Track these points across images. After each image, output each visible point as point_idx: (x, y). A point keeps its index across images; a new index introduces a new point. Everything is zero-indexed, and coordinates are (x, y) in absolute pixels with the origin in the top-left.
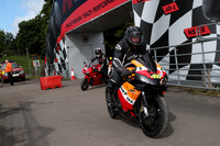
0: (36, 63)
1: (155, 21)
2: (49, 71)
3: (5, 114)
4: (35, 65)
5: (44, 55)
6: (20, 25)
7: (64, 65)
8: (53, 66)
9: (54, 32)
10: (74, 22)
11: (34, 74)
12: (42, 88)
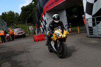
0: (31, 28)
1: (95, 2)
2: (38, 32)
3: (17, 54)
4: (30, 29)
5: (35, 24)
6: (22, 9)
7: (45, 28)
8: (40, 29)
9: (40, 11)
10: (50, 5)
11: (30, 33)
12: (35, 41)
